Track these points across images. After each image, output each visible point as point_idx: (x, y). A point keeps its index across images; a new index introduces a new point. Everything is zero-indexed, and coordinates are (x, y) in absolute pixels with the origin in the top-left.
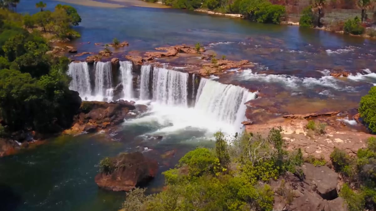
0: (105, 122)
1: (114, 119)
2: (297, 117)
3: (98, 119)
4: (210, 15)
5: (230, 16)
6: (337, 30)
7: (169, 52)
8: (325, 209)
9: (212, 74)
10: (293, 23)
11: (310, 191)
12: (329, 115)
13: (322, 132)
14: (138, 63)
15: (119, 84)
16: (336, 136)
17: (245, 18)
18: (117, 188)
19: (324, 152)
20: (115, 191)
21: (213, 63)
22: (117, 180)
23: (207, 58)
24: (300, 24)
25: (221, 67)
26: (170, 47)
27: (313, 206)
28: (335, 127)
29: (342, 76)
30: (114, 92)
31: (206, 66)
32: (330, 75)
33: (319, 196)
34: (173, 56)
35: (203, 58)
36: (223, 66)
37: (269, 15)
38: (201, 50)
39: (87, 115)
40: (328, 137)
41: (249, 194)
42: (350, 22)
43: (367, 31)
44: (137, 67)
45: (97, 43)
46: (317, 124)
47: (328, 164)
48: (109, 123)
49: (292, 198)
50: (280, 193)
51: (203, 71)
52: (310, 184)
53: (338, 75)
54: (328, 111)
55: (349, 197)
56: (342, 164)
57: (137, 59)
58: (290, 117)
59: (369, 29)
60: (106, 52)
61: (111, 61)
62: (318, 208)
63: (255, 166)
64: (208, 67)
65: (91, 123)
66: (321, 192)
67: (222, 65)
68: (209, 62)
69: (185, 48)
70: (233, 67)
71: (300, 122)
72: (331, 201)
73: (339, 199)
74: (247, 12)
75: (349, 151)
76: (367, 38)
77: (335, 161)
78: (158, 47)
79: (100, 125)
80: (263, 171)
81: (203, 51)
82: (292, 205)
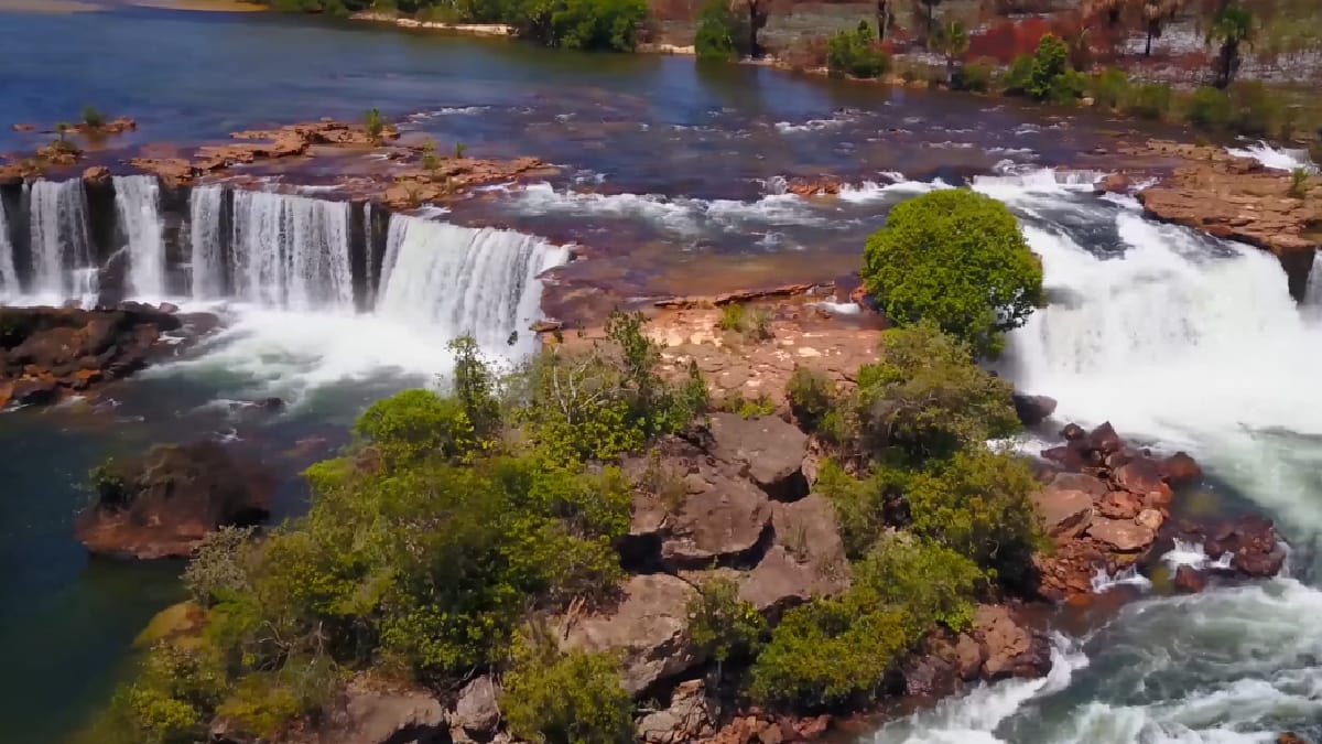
0: (84, 371)
1: (112, 359)
2: (695, 304)
3: (55, 363)
4: (405, 30)
5: (473, 31)
6: (808, 66)
7: (281, 142)
8: (774, 522)
9: (427, 201)
10: (676, 49)
11: (730, 478)
12: (785, 294)
13: (765, 336)
14: (179, 181)
15: (120, 252)
16: (800, 343)
17: (521, 37)
18: (154, 550)
19: (768, 382)
20: (146, 561)
21: (427, 168)
22: (149, 525)
23: (407, 156)
24: (696, 49)
25: (454, 179)
26: (279, 129)
27: (741, 514)
28: (801, 322)
29: (821, 194)
30: (99, 278)
31: (406, 178)
32: (788, 191)
33: (756, 487)
34: (294, 153)
35: (394, 157)
36: (461, 175)
37: (598, 24)
38: (385, 134)
39: (18, 351)
40: (780, 347)
41: (561, 492)
42: (844, 38)
43: (895, 65)
44: (176, 192)
45: (21, 124)
46: (750, 318)
47: (781, 411)
48: (97, 372)
49: (684, 496)
50: (650, 486)
51: (396, 195)
52: (731, 462)
53: (811, 188)
54: (781, 284)
55: (839, 491)
56: (818, 408)
57: (175, 168)
58: (673, 304)
59: (901, 60)
60: (62, 152)
61: (85, 177)
62: (754, 517)
63: (574, 422)
64: (412, 182)
65: (33, 375)
66: (761, 480)
67: (457, 173)
68: (415, 167)
69: (331, 128)
70: (493, 179)
71: (702, 316)
72: (791, 505)
73: (814, 498)
74: (527, 16)
75: (837, 375)
76: (898, 85)
77: (799, 402)
78: (240, 129)
79: (64, 380)
80: (600, 434)
81: (391, 136)
82: (684, 514)
